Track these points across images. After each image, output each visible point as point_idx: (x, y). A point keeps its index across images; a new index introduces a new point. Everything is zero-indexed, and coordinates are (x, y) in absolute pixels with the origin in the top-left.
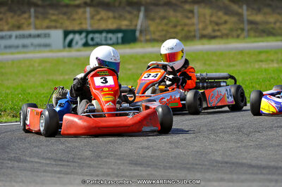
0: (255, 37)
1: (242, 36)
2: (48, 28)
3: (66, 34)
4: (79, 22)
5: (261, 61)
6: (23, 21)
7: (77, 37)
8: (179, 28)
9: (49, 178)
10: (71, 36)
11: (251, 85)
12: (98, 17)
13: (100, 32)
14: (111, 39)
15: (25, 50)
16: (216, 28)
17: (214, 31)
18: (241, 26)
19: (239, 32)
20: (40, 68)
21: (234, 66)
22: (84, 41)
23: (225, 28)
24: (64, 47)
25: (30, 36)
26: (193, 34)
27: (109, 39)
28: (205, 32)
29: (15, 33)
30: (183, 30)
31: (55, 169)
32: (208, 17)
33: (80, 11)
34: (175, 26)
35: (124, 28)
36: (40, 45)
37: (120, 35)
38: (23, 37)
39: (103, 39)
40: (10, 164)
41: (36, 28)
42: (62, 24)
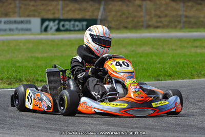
0: (189, 28)
1: (179, 27)
2: (29, 16)
3: (43, 21)
4: (52, 12)
5: (196, 47)
6: (10, 10)
7: (51, 24)
8: (130, 19)
9: (43, 133)
10: (46, 23)
11: (191, 65)
12: (68, 9)
13: (69, 20)
14: (77, 26)
15: (11, 33)
16: (159, 20)
17: (157, 22)
18: (179, 19)
19: (176, 24)
20: (24, 47)
21: (175, 50)
22: (56, 27)
23: (165, 20)
24: (41, 31)
25: (15, 22)
26: (141, 24)
27: (76, 26)
28: (150, 23)
29: (3, 19)
30: (133, 21)
31: (47, 126)
32: (153, 12)
33: (54, 3)
34: (127, 18)
35: (87, 17)
36: (22, 30)
37: (85, 23)
38: (10, 22)
39: (72, 26)
40: (11, 121)
41: (20, 16)
42: (39, 13)
